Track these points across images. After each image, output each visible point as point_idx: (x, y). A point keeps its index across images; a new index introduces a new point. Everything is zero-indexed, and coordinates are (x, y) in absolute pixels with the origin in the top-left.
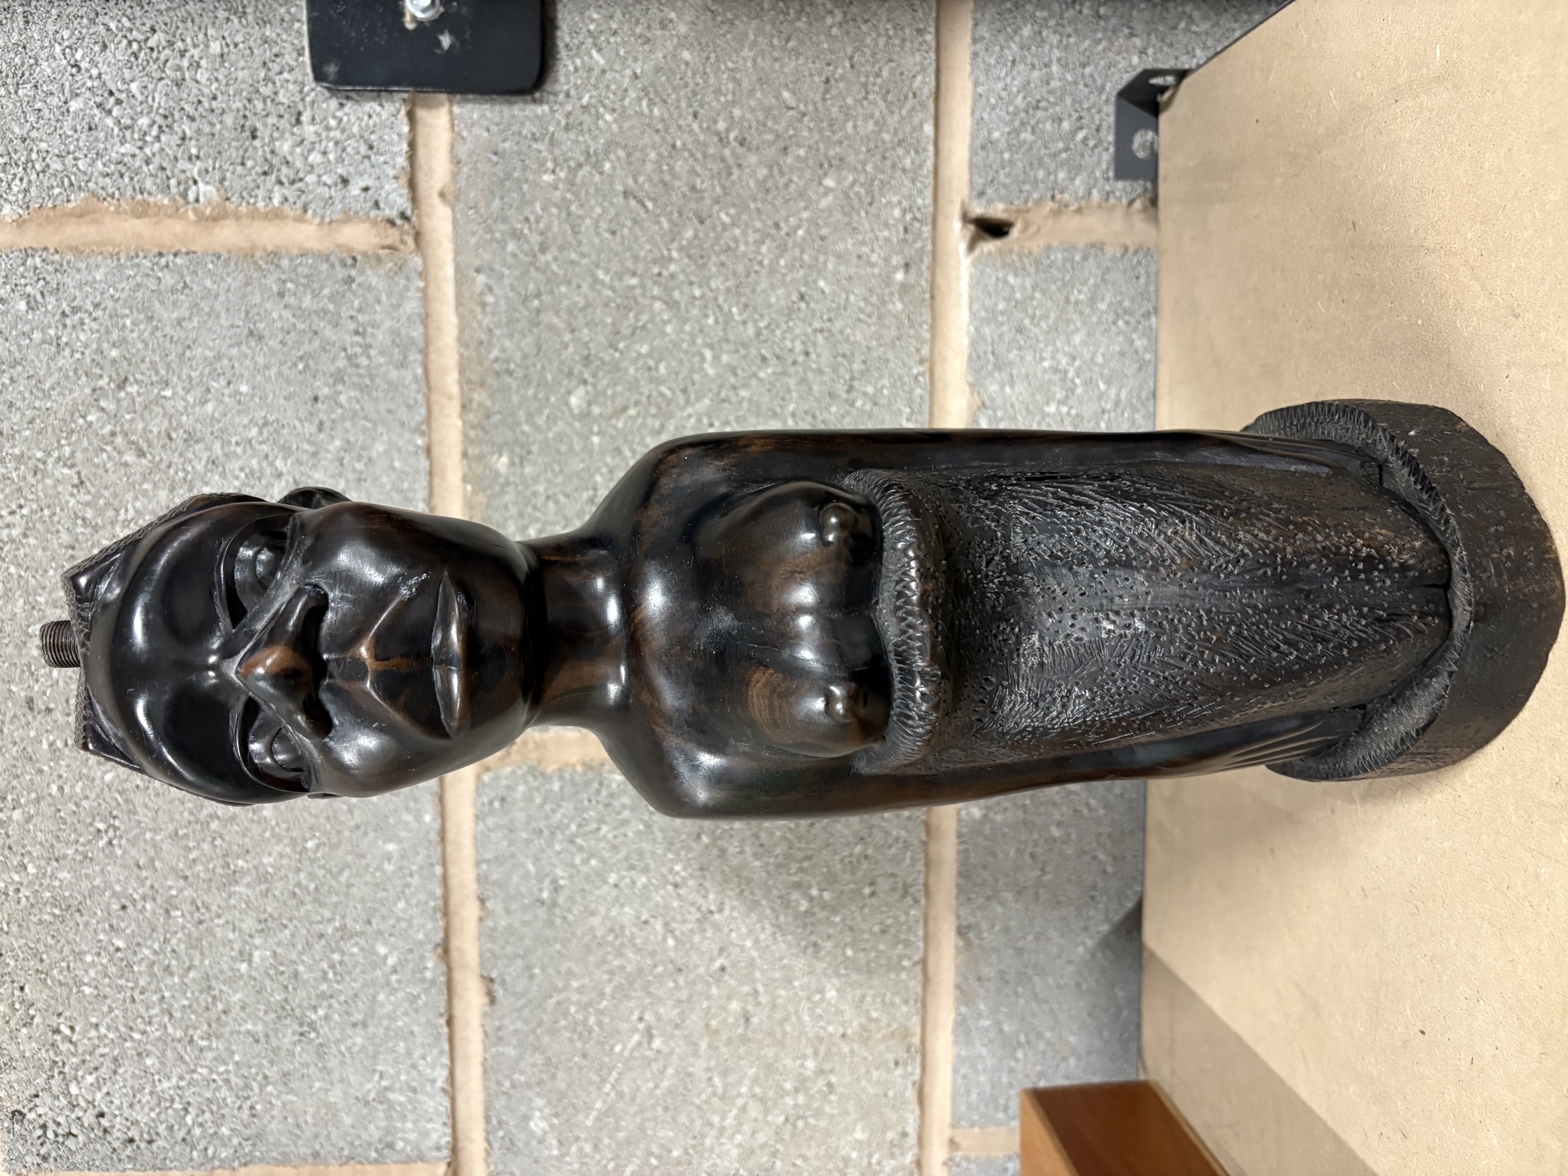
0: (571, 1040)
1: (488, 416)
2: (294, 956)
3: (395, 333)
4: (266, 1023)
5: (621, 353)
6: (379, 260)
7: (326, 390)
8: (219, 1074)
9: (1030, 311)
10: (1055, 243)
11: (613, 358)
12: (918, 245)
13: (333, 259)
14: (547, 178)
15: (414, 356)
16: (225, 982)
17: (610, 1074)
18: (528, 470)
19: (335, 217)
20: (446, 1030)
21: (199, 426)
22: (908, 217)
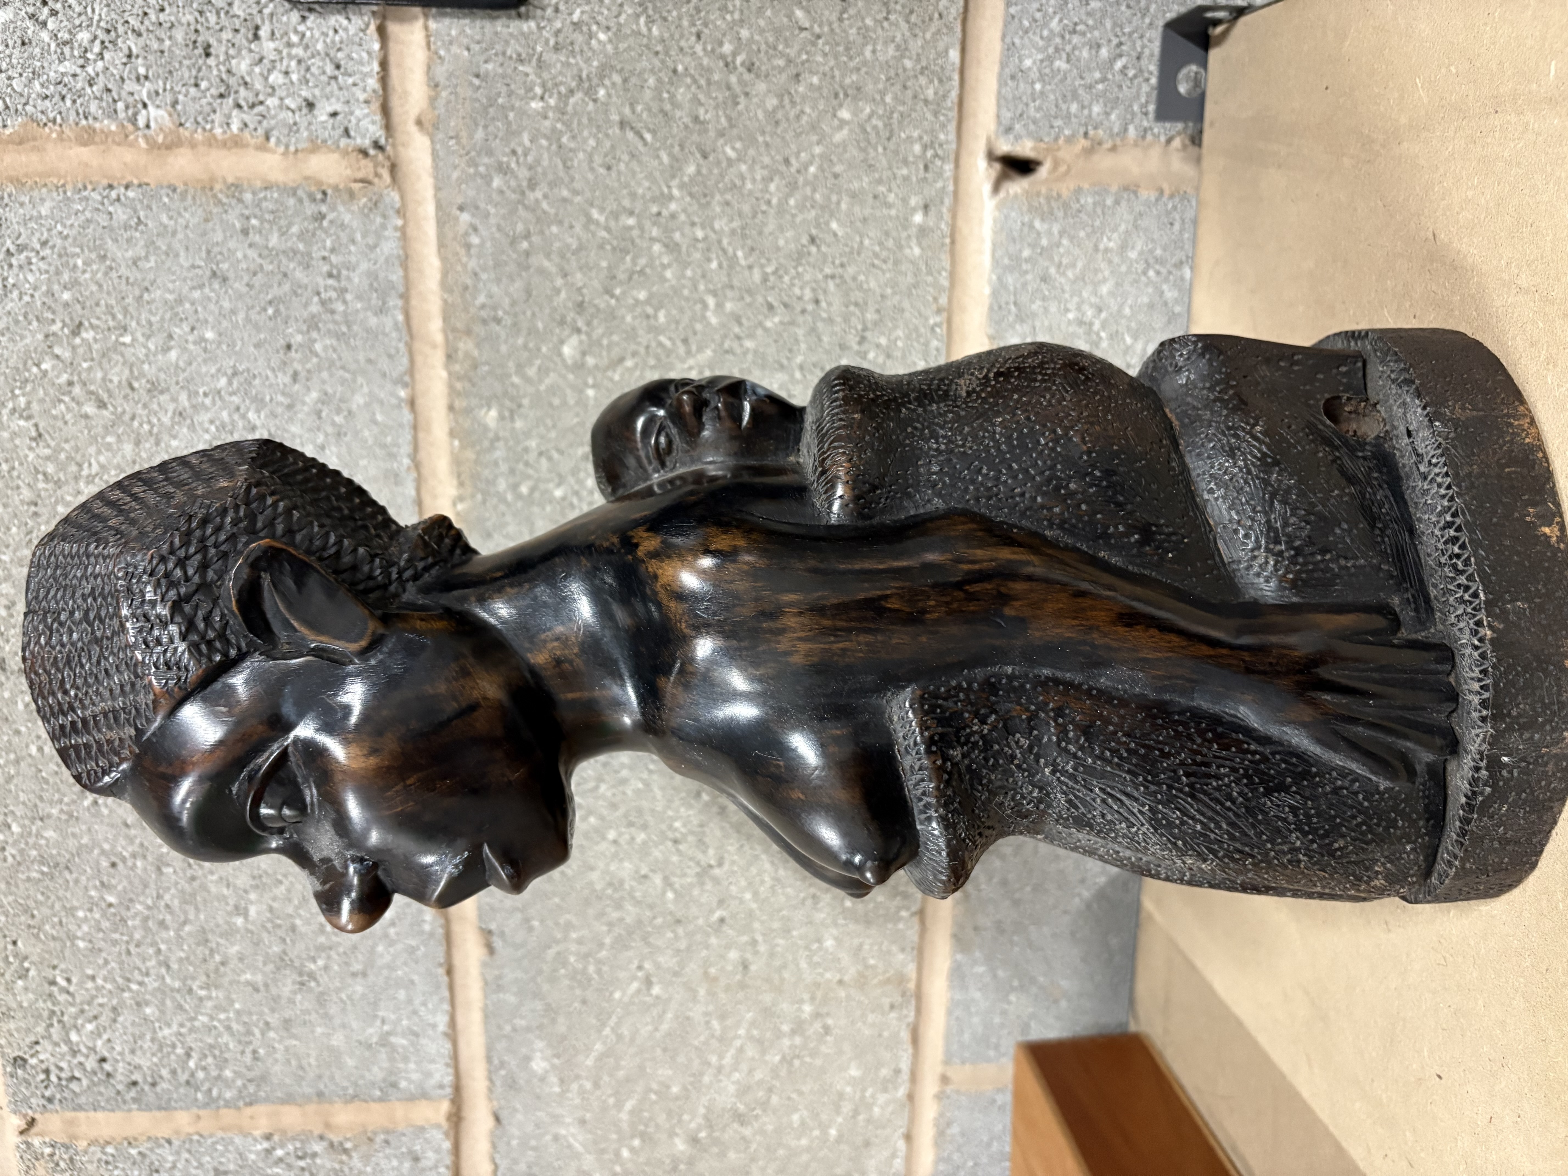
0: (571, 988)
1: (475, 367)
2: (290, 910)
3: (372, 276)
4: (264, 974)
5: (618, 299)
6: (352, 195)
7: (299, 338)
8: (219, 1021)
9: (1056, 259)
10: (1086, 186)
11: (608, 305)
12: (939, 185)
13: (300, 193)
14: (536, 105)
15: (394, 302)
16: (221, 935)
17: (610, 1017)
18: (519, 424)
19: (300, 147)
20: (446, 979)
21: (162, 376)
22: (930, 153)
